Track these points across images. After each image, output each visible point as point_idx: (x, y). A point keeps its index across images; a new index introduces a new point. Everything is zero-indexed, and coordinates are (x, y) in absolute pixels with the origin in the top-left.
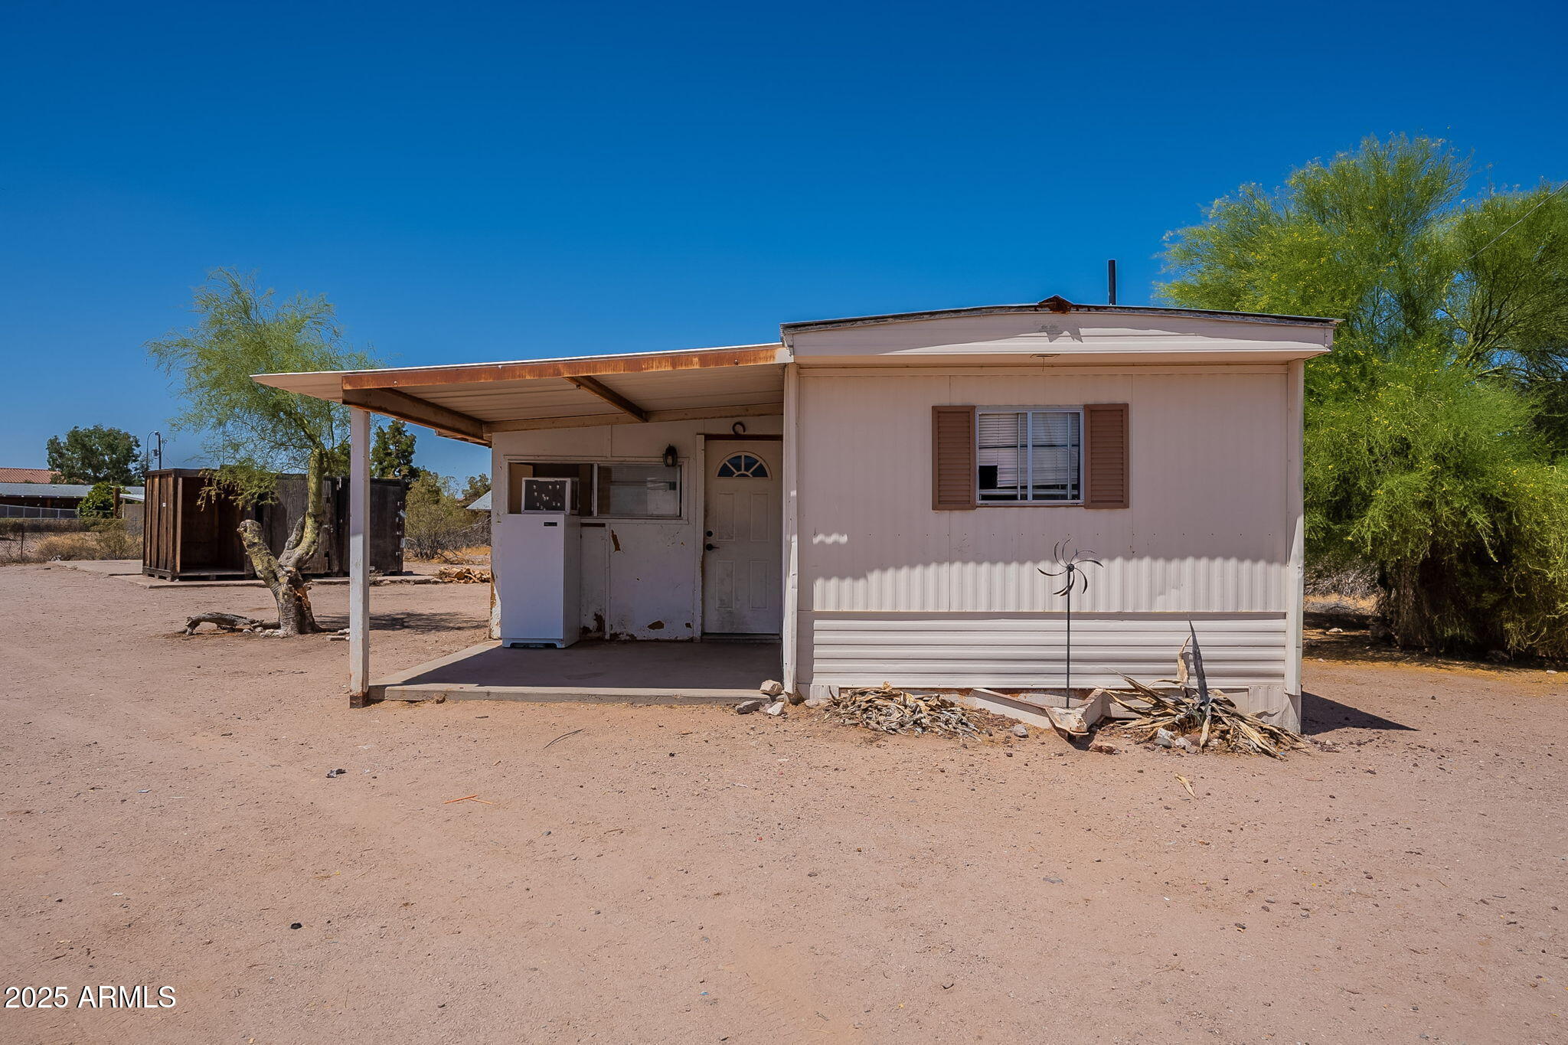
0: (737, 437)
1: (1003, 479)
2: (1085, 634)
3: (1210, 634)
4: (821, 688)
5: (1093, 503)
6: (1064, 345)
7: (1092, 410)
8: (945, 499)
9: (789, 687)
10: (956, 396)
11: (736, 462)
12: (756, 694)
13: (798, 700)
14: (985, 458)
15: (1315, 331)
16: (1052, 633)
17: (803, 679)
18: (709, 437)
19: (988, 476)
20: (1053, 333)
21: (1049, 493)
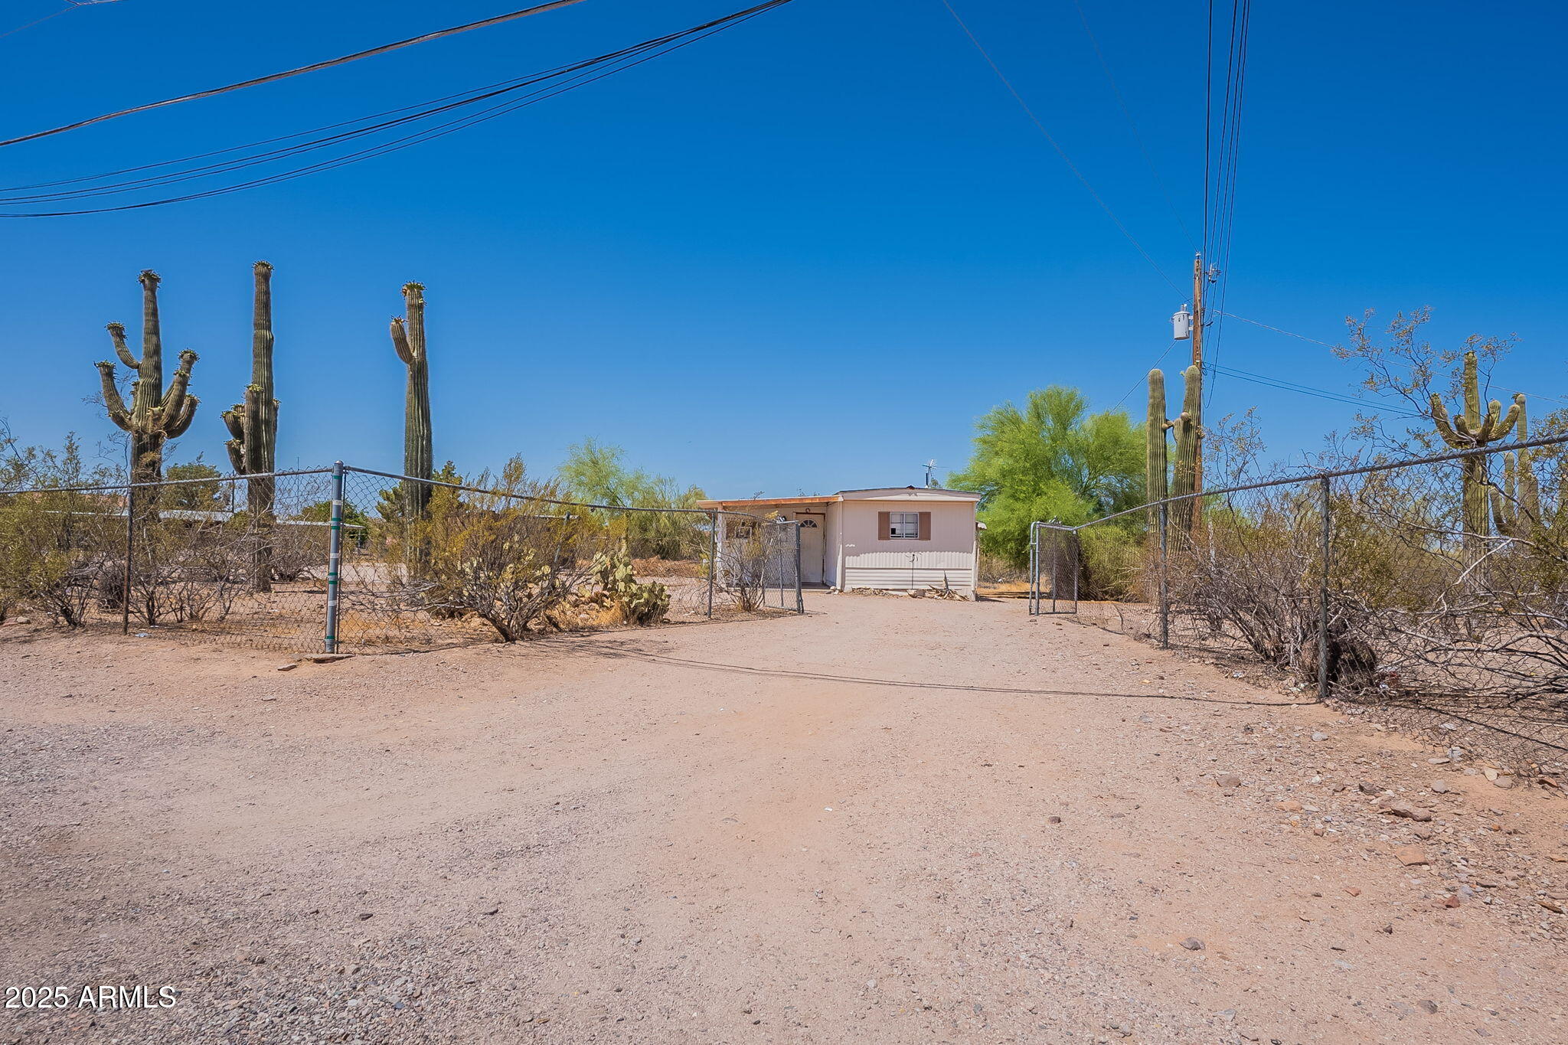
0: (807, 513)
1: (897, 532)
2: (918, 574)
3: (950, 575)
4: (848, 588)
5: (921, 539)
6: (913, 498)
7: (921, 513)
8: (882, 536)
9: (839, 588)
10: (885, 510)
11: (806, 522)
12: (829, 591)
13: (841, 591)
14: (893, 526)
15: (975, 495)
16: (907, 574)
17: (843, 586)
18: (797, 513)
19: (893, 531)
20: (910, 494)
21: (908, 536)
